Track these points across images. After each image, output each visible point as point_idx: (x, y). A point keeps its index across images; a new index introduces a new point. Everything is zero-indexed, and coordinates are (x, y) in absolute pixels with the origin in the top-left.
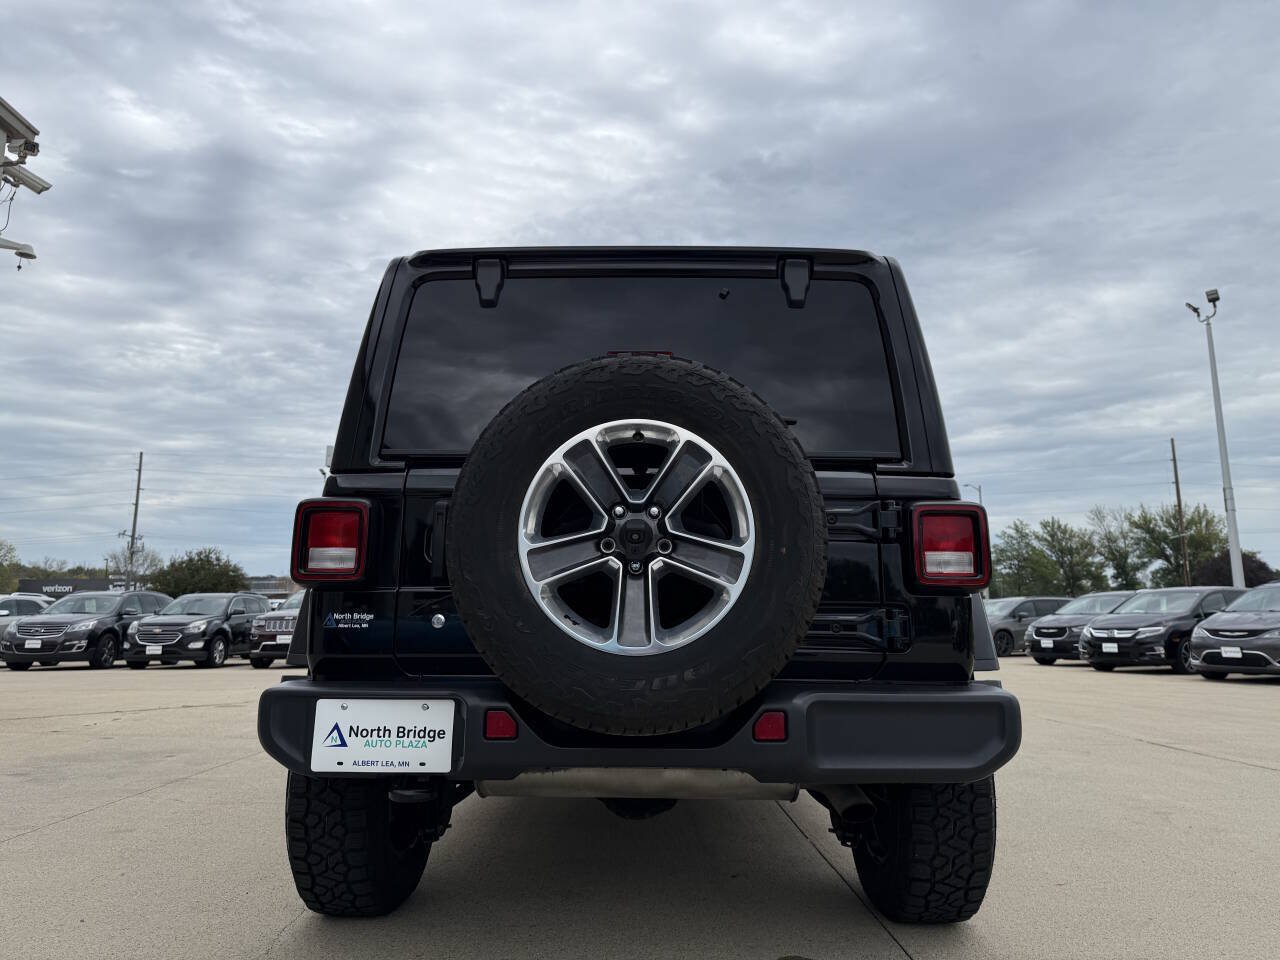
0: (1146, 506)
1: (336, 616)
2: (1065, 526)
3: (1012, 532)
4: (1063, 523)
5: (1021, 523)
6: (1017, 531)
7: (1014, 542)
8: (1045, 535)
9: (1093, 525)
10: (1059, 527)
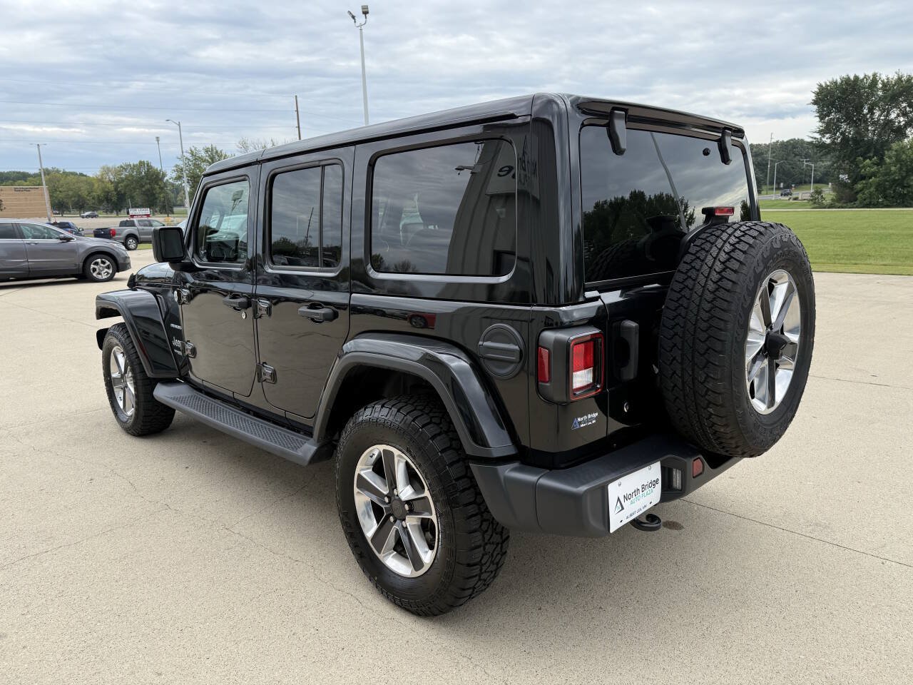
0: (274, 141)
1: (579, 419)
2: (221, 152)
3: (189, 156)
4: (219, 150)
5: (195, 149)
6: (192, 155)
7: (190, 163)
8: (207, 158)
9: (241, 152)
10: (217, 152)
